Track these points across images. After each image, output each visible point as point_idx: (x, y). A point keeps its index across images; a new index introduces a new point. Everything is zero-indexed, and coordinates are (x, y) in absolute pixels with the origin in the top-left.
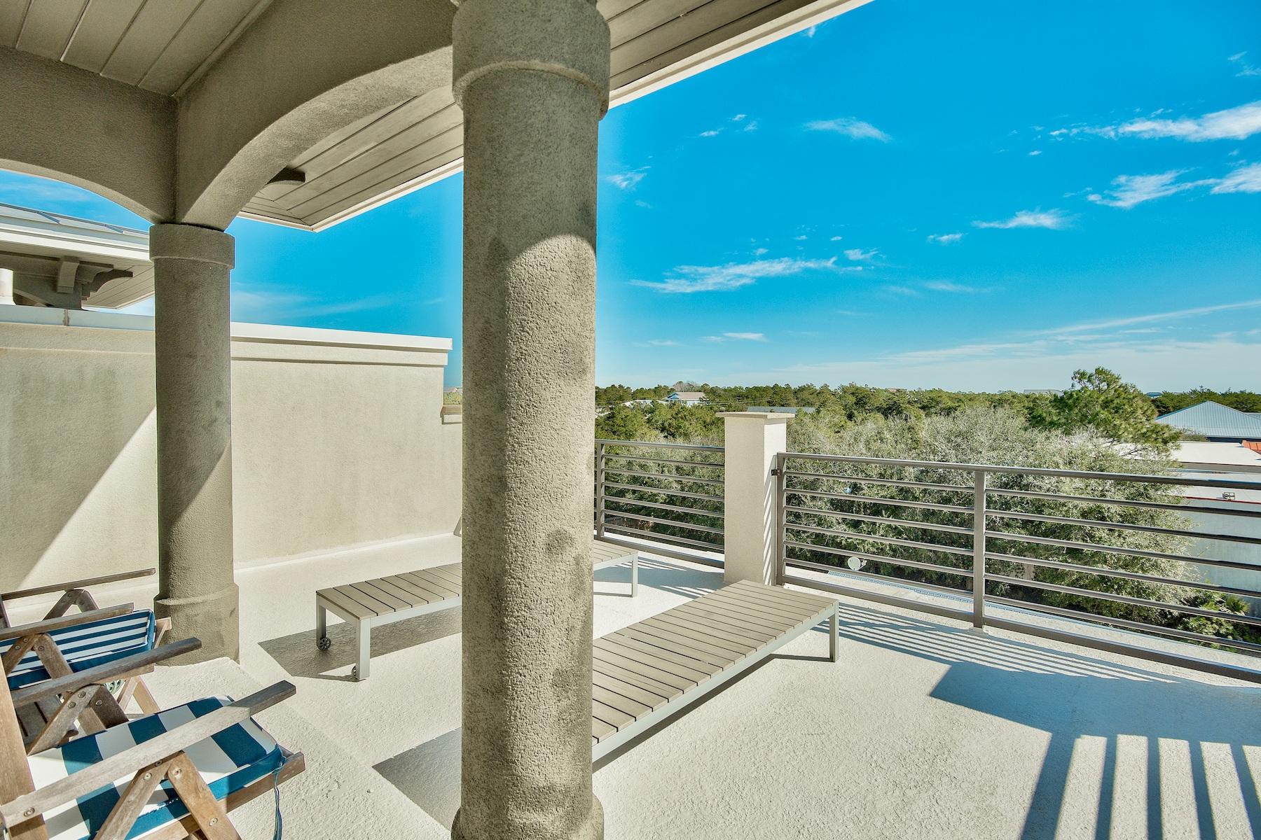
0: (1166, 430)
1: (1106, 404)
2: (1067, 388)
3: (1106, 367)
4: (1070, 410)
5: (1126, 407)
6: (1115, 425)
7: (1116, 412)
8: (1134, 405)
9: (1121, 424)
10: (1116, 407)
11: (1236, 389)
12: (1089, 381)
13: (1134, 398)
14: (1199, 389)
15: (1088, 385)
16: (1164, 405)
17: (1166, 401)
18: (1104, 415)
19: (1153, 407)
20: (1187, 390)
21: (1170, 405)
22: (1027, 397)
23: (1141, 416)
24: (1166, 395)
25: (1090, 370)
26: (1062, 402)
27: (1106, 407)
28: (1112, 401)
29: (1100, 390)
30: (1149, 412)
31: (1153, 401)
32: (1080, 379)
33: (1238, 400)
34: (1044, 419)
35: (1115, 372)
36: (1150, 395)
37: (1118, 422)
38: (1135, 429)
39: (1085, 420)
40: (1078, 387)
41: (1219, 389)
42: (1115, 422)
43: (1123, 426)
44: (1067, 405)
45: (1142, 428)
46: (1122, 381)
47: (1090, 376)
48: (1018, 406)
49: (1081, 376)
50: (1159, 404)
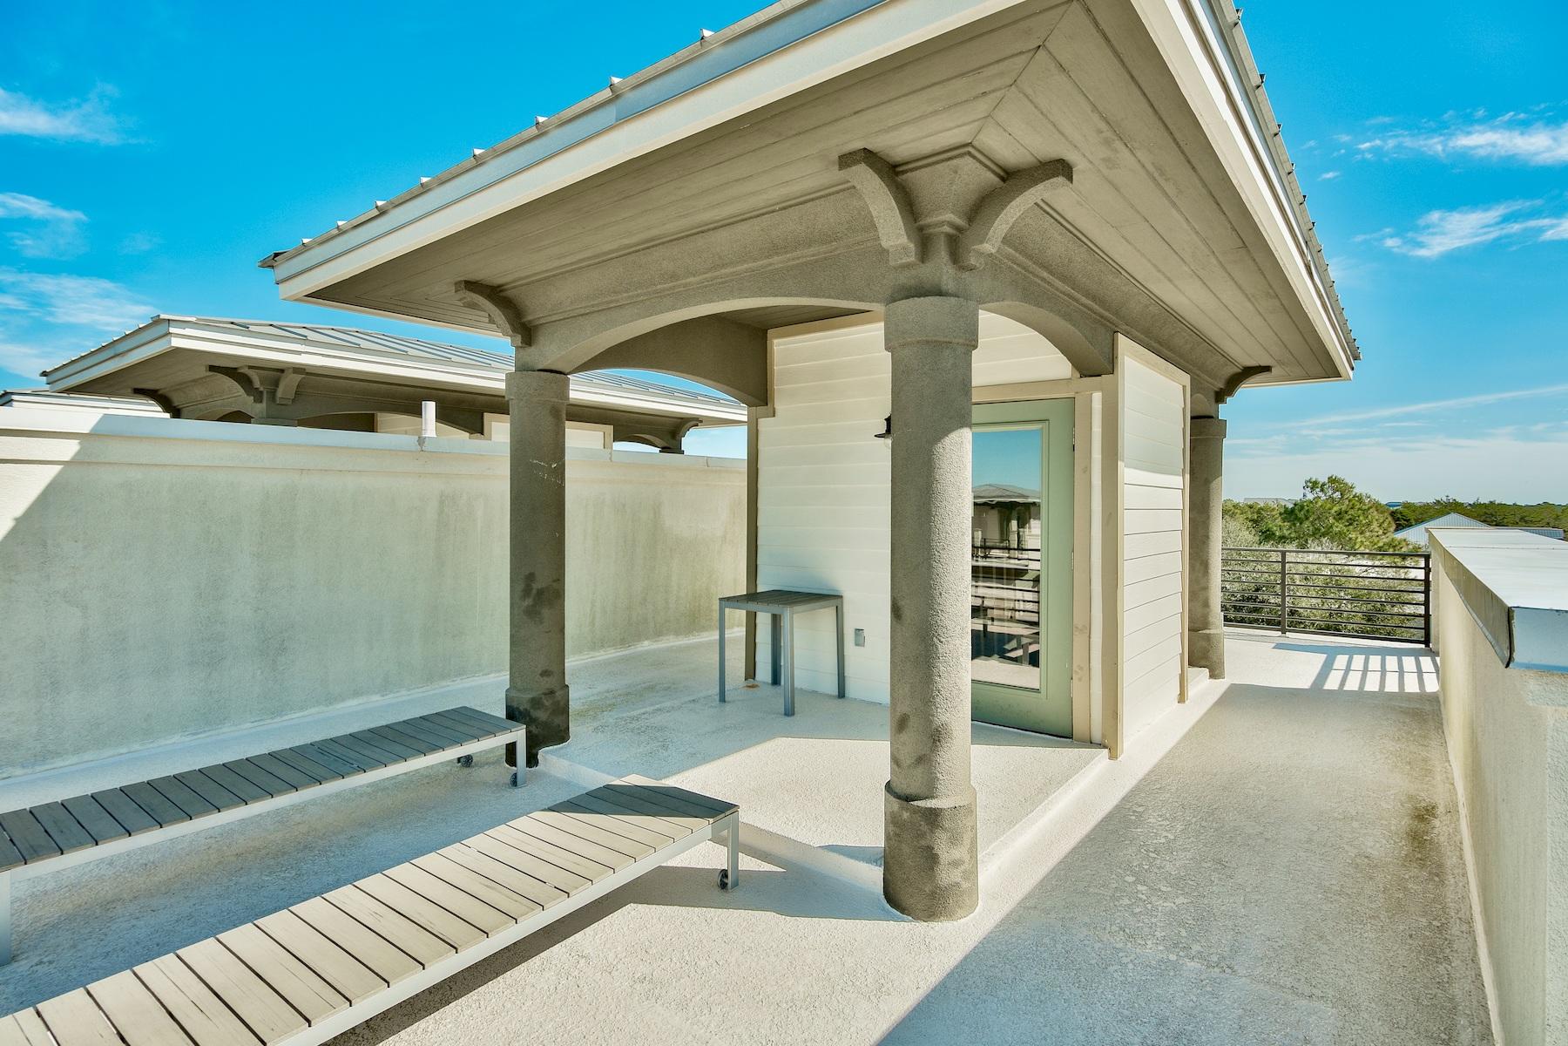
0: (1404, 544)
1: (1339, 516)
2: (1298, 497)
3: (1340, 476)
4: (1301, 524)
5: (1361, 518)
6: (1350, 539)
7: (1351, 524)
8: (1370, 517)
9: (1357, 538)
10: (1350, 519)
11: (1484, 500)
12: (1322, 490)
13: (1369, 509)
14: (1445, 499)
15: (1321, 494)
16: (1403, 517)
17: (1406, 512)
18: (1339, 527)
19: (1390, 519)
20: (1431, 500)
21: (1412, 517)
22: (1251, 507)
23: (1377, 529)
24: (1407, 505)
25: (1323, 479)
26: (1293, 514)
27: (1340, 519)
28: (1346, 512)
29: (1333, 500)
30: (1385, 525)
31: (1393, 514)
32: (1312, 488)
33: (1487, 511)
34: (1274, 534)
35: (1349, 481)
36: (1389, 505)
37: (1353, 536)
38: (1370, 542)
39: (1317, 534)
40: (1310, 497)
41: (1467, 498)
42: (1350, 536)
43: (1359, 540)
44: (1297, 518)
45: (1378, 541)
46: (1357, 491)
47: (1323, 485)
48: (1241, 518)
49: (1313, 485)
50: (1399, 516)
